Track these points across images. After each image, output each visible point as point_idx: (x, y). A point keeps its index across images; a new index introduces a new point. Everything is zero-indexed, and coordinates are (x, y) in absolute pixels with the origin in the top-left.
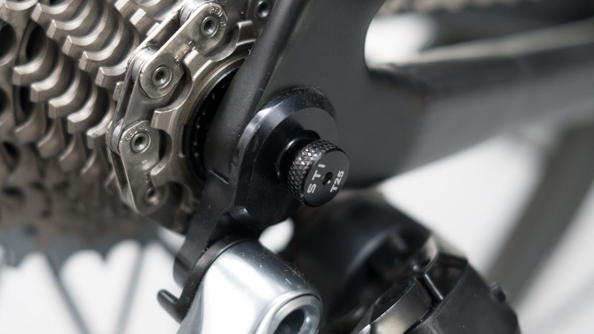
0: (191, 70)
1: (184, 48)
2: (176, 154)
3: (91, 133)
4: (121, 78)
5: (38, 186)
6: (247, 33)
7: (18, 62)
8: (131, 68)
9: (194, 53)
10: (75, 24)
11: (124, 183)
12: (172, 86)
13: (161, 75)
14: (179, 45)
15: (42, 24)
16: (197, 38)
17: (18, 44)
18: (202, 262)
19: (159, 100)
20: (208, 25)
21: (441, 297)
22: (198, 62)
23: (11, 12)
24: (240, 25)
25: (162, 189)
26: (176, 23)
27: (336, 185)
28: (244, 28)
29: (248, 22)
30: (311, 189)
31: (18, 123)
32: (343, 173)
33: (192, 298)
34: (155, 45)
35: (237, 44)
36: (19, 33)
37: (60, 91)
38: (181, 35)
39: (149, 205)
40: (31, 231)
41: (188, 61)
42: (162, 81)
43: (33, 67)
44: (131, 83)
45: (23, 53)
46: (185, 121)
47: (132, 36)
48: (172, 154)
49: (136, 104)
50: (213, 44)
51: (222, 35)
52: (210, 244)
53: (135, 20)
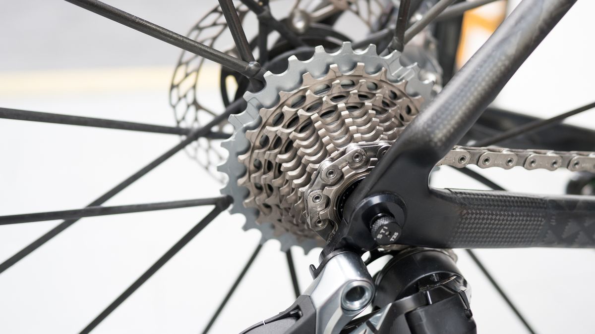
0: (345, 174)
1: (344, 164)
2: (332, 207)
3: (300, 189)
4: (316, 170)
5: (278, 206)
6: (374, 163)
7: (280, 153)
8: (320, 168)
9: (348, 167)
10: (305, 143)
11: (308, 214)
12: (336, 178)
13: (331, 173)
14: (342, 163)
15: (293, 140)
16: (350, 161)
17: (282, 145)
18: (331, 255)
19: (329, 183)
20: (357, 157)
21: (431, 303)
22: (348, 171)
23: (282, 133)
24: (372, 159)
25: (324, 221)
26: (343, 153)
27: (393, 238)
28: (372, 161)
29: (376, 159)
30: (380, 236)
31: (275, 178)
32: (397, 234)
33: (321, 271)
34: (332, 160)
35: (369, 167)
36: (284, 142)
37: (293, 169)
38: (343, 159)
39: (317, 226)
40: (273, 227)
41: (343, 170)
42: (331, 176)
43: (285, 156)
44: (319, 173)
45: (284, 149)
46: (338, 195)
47: (326, 154)
48: (330, 207)
49: (318, 182)
50: (358, 165)
51: (363, 162)
52: (335, 250)
53: (328, 148)
